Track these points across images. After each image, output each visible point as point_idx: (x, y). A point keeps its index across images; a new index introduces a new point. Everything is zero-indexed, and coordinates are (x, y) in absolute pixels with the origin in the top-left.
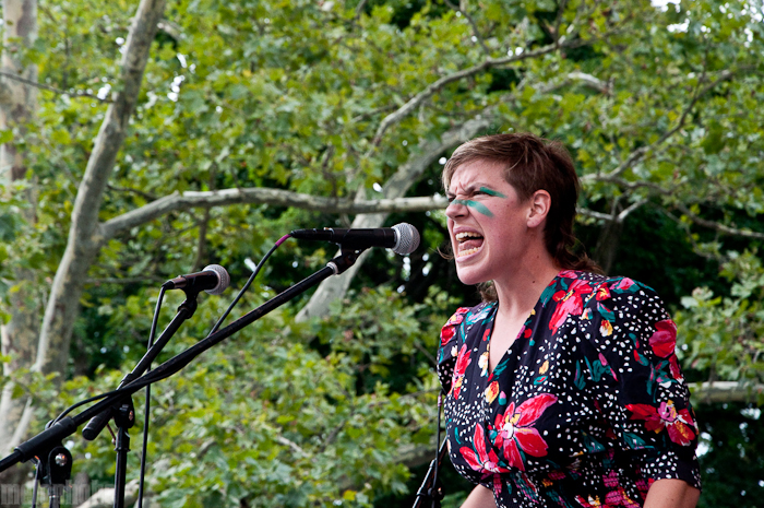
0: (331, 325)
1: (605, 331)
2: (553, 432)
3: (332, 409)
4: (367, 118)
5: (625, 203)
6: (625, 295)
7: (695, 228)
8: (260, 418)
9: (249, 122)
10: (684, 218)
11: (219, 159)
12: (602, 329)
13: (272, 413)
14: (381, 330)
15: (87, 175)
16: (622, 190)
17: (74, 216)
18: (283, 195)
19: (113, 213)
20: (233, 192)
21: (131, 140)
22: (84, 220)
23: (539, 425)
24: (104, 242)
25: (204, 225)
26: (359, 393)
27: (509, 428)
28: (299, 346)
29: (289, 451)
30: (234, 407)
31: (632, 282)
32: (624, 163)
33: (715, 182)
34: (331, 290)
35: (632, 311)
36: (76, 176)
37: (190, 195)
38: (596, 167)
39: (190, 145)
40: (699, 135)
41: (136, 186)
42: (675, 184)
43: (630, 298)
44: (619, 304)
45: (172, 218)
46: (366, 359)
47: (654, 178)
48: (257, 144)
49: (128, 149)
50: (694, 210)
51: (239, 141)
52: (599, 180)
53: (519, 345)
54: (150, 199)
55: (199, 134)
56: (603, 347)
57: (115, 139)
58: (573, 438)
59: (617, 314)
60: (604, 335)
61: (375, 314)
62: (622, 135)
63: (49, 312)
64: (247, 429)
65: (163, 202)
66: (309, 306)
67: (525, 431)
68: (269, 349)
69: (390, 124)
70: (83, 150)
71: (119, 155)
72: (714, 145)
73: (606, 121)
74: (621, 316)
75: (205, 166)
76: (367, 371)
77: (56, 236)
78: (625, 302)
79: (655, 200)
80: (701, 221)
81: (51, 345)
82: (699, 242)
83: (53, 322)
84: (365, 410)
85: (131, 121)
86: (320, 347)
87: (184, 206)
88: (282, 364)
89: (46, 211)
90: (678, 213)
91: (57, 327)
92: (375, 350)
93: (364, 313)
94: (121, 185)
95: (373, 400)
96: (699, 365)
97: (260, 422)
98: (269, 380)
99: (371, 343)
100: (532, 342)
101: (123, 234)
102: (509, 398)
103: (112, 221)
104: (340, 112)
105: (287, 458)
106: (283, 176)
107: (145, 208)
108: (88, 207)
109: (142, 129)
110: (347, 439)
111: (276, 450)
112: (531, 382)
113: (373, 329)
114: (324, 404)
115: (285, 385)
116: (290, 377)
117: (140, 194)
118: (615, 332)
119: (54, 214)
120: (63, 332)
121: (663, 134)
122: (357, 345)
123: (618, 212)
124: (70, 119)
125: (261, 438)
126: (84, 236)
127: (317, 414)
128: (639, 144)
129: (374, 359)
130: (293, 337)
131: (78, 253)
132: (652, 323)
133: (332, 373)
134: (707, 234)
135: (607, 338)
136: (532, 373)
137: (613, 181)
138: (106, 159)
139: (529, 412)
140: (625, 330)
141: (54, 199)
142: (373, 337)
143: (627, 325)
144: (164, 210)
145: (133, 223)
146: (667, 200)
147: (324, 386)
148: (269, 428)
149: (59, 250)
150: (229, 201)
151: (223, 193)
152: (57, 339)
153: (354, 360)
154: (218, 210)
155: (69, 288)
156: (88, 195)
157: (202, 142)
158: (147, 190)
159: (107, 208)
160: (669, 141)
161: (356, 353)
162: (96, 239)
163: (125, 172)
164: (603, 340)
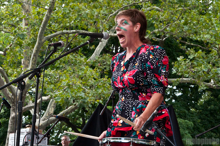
0: (95, 62)
1: (151, 57)
2: (136, 78)
3: (95, 81)
4: (106, 15)
5: (165, 36)
6: (157, 49)
7: (180, 43)
8: (78, 82)
9: (78, 15)
10: (178, 40)
11: (71, 23)
12: (150, 57)
13: (81, 81)
14: (107, 63)
15: (42, 26)
16: (164, 34)
17: (38, 35)
18: (86, 32)
19: (47, 35)
20: (74, 31)
21: (52, 18)
22: (41, 36)
23: (133, 76)
24: (45, 41)
25: (68, 38)
26: (101, 78)
27: (126, 77)
28: (88, 66)
29: (85, 90)
30: (72, 79)
31: (159, 47)
32: (165, 27)
33: (185, 32)
34: (96, 54)
35: (158, 53)
36: (39, 26)
37: (65, 31)
38: (158, 28)
39: (65, 20)
40: (183, 21)
41: (53, 29)
42: (176, 32)
43: (158, 50)
44: (155, 51)
45: (60, 36)
46: (103, 70)
47: (171, 31)
48: (80, 20)
49: (51, 20)
50: (180, 38)
51: (76, 19)
52: (159, 31)
53: (131, 59)
54: (55, 32)
55: (67, 18)
56: (150, 61)
57: (48, 18)
58: (141, 80)
59: (154, 53)
60: (150, 58)
61: (106, 60)
62: (165, 21)
63: (32, 57)
64: (75, 84)
65: (58, 32)
66: (91, 58)
67: (130, 77)
68: (81, 67)
69: (111, 16)
70: (41, 20)
71: (49, 22)
72: (186, 24)
73: (161, 17)
74: (155, 54)
75: (68, 24)
76: (104, 73)
77: (34, 39)
78: (157, 51)
79: (172, 36)
80: (182, 41)
81: (32, 64)
82: (181, 46)
83: (33, 59)
84: (102, 81)
85: (52, 14)
86: (93, 67)
87: (63, 34)
88: (84, 70)
89: (32, 34)
90: (177, 39)
91: (34, 60)
92: (105, 68)
93: (103, 60)
94: (49, 28)
95: (104, 79)
96: (180, 74)
97: (78, 83)
98: (80, 73)
99: (104, 67)
100: (134, 58)
101: (49, 40)
102: (127, 70)
103: (46, 36)
104: (99, 13)
105: (84, 91)
106: (86, 28)
107: (54, 34)
108: (41, 33)
109: (54, 16)
110: (98, 88)
111: (82, 89)
112: (133, 67)
113: (105, 63)
114: (93, 79)
115: (84, 75)
116: (85, 73)
117: (54, 31)
118: (153, 58)
119: (34, 34)
120: (35, 61)
121: (174, 21)
122: (101, 67)
123: (163, 39)
124: (39, 13)
125: (78, 87)
126: (40, 40)
127: (92, 82)
128: (168, 23)
129: (105, 70)
130: (87, 64)
131: (39, 43)
132: (163, 56)
133: (95, 73)
134: (183, 44)
135: (151, 59)
136: (133, 65)
137: (162, 31)
138: (46, 22)
139: (131, 73)
140: (156, 57)
141: (34, 31)
142: (105, 65)
143: (156, 56)
144: (59, 34)
145: (51, 37)
146: (174, 36)
147: (93, 76)
148: (80, 85)
149: (35, 42)
150: (73, 33)
151: (72, 31)
152: (34, 63)
153: (100, 70)
154: (71, 35)
155: (37, 51)
156: (42, 30)
157: (68, 19)
158: (55, 29)
159: (46, 34)
160: (176, 22)
161: (101, 69)
162: (43, 40)
163: (50, 26)
164: (150, 59)
